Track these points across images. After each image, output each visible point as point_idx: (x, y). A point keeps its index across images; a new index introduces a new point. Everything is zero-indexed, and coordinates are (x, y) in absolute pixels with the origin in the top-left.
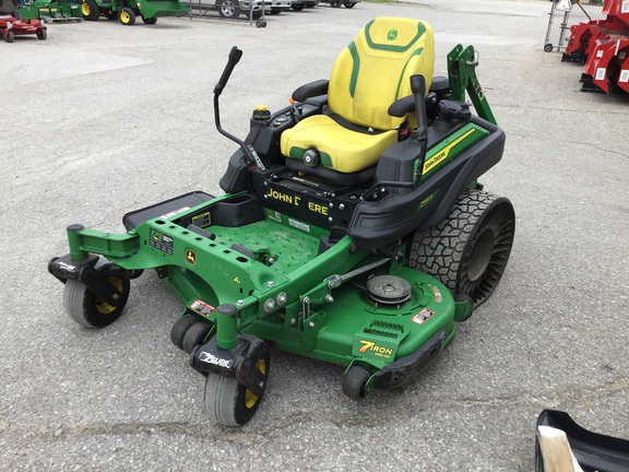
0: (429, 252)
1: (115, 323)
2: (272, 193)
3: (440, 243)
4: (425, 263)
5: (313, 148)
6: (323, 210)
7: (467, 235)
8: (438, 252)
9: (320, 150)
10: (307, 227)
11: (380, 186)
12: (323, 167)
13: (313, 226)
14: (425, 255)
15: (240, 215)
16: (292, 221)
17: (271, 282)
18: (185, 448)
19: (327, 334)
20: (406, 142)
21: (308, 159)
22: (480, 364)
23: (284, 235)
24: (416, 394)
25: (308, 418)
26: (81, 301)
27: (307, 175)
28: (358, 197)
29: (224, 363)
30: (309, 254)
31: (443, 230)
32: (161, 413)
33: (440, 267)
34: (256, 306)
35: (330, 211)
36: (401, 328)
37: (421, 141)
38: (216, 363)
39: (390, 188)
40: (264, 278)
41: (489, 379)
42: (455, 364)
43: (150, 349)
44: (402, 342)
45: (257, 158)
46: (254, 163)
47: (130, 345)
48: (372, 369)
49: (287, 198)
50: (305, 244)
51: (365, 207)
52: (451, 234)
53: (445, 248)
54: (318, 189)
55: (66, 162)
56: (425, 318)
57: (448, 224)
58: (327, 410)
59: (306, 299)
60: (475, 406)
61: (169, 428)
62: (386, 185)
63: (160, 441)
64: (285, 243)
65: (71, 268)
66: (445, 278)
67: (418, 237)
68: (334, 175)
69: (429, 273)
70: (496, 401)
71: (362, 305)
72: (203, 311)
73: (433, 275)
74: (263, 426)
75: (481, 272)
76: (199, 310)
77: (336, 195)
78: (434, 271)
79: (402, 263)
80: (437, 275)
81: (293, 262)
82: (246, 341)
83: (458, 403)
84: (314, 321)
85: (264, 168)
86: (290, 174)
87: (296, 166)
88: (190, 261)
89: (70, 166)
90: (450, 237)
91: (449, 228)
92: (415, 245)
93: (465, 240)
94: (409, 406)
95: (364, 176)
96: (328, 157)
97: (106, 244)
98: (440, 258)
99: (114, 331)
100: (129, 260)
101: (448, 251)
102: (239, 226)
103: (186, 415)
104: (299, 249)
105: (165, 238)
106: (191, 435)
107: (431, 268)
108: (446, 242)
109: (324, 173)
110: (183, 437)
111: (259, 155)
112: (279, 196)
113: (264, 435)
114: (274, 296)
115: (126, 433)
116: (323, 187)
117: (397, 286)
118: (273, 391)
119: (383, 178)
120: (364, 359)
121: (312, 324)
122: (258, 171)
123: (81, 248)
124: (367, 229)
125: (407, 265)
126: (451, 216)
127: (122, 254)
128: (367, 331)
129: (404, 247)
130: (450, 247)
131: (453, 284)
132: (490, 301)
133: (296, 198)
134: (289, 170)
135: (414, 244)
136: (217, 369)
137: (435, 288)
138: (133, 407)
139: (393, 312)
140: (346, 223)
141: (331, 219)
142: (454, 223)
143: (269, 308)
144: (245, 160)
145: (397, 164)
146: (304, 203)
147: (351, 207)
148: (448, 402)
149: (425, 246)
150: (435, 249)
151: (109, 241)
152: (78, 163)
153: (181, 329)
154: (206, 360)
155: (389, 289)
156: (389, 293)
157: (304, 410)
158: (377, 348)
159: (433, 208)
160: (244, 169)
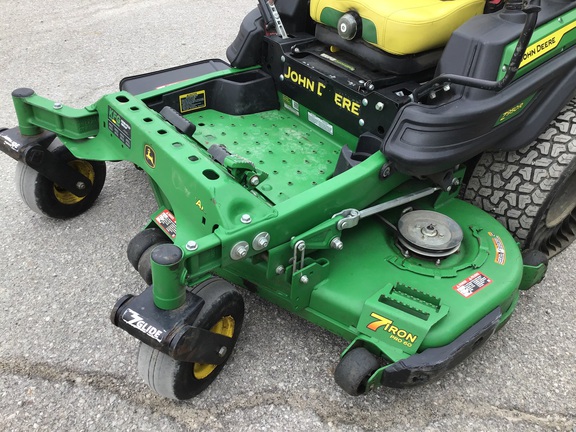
0: (498, 183)
1: (83, 216)
2: (290, 75)
3: (516, 173)
4: (488, 198)
5: (354, 12)
6: (353, 108)
7: (562, 168)
8: (511, 186)
9: (363, 15)
10: (329, 128)
11: (444, 81)
12: (364, 43)
13: (337, 127)
14: (492, 187)
15: (245, 100)
16: (312, 116)
17: (246, 216)
18: (109, 417)
19: (327, 291)
20: (497, 15)
21: (343, 28)
22: (541, 352)
23: (298, 134)
24: (443, 386)
25: (284, 400)
26: (33, 188)
27: (341, 53)
28: (407, 93)
29: (155, 333)
30: (324, 167)
31: (525, 155)
32: (97, 356)
33: (510, 207)
34: (218, 250)
35: (363, 110)
36: (435, 303)
37: (528, 11)
38: (143, 330)
39: (459, 87)
40: (238, 208)
41: (551, 378)
42: (504, 345)
43: (113, 258)
44: (434, 327)
45: (277, 19)
46: (273, 27)
47: (90, 248)
48: (381, 358)
49: (308, 84)
50: (323, 152)
51: (415, 112)
52: (537, 163)
53: (523, 181)
54: (353, 76)
55: (99, 10)
56: (476, 288)
57: (534, 148)
58: (313, 391)
59: (299, 243)
60: (524, 421)
61: (100, 382)
62: (453, 81)
63: (82, 401)
64: (296, 147)
65: (15, 145)
66: (514, 224)
67: (485, 160)
68: (378, 57)
69: (491, 212)
70: (557, 418)
71: (386, 252)
72: (169, 229)
73: (497, 216)
74: (221, 401)
75: (564, 215)
76: (165, 226)
77: (376, 88)
78: (500, 210)
79: (456, 193)
80: (504, 219)
81: (298, 178)
82: (197, 298)
83: (500, 413)
84: (309, 274)
85: (285, 37)
86: (318, 49)
87: (327, 37)
88: (149, 161)
89: (101, 15)
90: (534, 167)
91: (536, 154)
92: (479, 170)
93: (557, 175)
94: (428, 406)
95: (423, 62)
96: (373, 28)
97: (57, 120)
98: (514, 195)
99: (78, 226)
100: (84, 145)
101: (527, 188)
102: (242, 113)
103: (126, 365)
104: (312, 159)
105: (123, 124)
106: (123, 398)
107: (497, 205)
108: (526, 173)
109: (363, 51)
110: (113, 399)
111: (282, 16)
112: (299, 80)
113: (218, 416)
114: (248, 237)
115: (44, 379)
116: (361, 73)
117: (442, 230)
118: (247, 348)
119: (451, 70)
120: (373, 340)
121: (305, 279)
122: (277, 40)
123: (30, 121)
124: (411, 147)
125: (462, 197)
126: (543, 137)
127: (77, 135)
128: (383, 299)
129: (462, 173)
130: (531, 182)
131: (523, 234)
132: (567, 253)
133: (320, 84)
134: (318, 43)
135: (477, 168)
136: (144, 338)
137: (497, 239)
138: (66, 339)
139: (430, 272)
140: (382, 131)
141: (362, 121)
142: (545, 148)
143: (238, 255)
144: (263, 23)
145: (477, 48)
146: (329, 93)
147: (393, 108)
148: (485, 409)
149: (494, 173)
150: (508, 181)
151: (61, 117)
152: (110, 12)
153: (139, 247)
154: (130, 323)
155: (429, 234)
156: (429, 240)
157: (281, 385)
158: (393, 329)
159: (518, 123)
160: (258, 34)
